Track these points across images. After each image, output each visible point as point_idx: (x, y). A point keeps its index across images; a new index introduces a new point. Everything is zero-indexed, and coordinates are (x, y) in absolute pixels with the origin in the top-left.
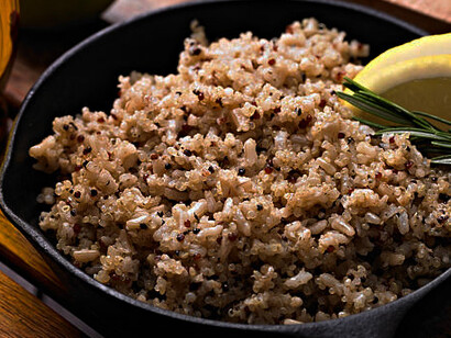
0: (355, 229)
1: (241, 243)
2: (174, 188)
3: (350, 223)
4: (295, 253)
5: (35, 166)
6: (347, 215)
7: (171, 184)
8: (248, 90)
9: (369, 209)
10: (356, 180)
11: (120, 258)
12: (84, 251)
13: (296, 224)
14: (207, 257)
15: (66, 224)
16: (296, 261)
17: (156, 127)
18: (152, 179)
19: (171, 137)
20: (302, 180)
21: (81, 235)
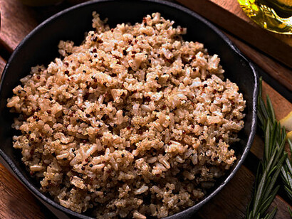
0: (171, 165)
1: (113, 174)
2: (81, 133)
3: (168, 161)
4: (141, 176)
5: (10, 111)
6: (167, 157)
7: (80, 131)
8: (120, 76)
9: (178, 154)
10: (173, 135)
11: (53, 174)
12: (35, 166)
13: (141, 160)
14: (96, 179)
15: (26, 150)
16: (141, 179)
17: (71, 96)
18: (70, 128)
19: (80, 102)
20: (146, 134)
21: (34, 156)
